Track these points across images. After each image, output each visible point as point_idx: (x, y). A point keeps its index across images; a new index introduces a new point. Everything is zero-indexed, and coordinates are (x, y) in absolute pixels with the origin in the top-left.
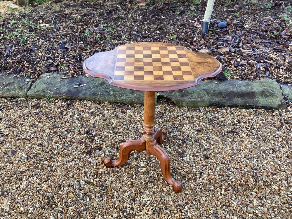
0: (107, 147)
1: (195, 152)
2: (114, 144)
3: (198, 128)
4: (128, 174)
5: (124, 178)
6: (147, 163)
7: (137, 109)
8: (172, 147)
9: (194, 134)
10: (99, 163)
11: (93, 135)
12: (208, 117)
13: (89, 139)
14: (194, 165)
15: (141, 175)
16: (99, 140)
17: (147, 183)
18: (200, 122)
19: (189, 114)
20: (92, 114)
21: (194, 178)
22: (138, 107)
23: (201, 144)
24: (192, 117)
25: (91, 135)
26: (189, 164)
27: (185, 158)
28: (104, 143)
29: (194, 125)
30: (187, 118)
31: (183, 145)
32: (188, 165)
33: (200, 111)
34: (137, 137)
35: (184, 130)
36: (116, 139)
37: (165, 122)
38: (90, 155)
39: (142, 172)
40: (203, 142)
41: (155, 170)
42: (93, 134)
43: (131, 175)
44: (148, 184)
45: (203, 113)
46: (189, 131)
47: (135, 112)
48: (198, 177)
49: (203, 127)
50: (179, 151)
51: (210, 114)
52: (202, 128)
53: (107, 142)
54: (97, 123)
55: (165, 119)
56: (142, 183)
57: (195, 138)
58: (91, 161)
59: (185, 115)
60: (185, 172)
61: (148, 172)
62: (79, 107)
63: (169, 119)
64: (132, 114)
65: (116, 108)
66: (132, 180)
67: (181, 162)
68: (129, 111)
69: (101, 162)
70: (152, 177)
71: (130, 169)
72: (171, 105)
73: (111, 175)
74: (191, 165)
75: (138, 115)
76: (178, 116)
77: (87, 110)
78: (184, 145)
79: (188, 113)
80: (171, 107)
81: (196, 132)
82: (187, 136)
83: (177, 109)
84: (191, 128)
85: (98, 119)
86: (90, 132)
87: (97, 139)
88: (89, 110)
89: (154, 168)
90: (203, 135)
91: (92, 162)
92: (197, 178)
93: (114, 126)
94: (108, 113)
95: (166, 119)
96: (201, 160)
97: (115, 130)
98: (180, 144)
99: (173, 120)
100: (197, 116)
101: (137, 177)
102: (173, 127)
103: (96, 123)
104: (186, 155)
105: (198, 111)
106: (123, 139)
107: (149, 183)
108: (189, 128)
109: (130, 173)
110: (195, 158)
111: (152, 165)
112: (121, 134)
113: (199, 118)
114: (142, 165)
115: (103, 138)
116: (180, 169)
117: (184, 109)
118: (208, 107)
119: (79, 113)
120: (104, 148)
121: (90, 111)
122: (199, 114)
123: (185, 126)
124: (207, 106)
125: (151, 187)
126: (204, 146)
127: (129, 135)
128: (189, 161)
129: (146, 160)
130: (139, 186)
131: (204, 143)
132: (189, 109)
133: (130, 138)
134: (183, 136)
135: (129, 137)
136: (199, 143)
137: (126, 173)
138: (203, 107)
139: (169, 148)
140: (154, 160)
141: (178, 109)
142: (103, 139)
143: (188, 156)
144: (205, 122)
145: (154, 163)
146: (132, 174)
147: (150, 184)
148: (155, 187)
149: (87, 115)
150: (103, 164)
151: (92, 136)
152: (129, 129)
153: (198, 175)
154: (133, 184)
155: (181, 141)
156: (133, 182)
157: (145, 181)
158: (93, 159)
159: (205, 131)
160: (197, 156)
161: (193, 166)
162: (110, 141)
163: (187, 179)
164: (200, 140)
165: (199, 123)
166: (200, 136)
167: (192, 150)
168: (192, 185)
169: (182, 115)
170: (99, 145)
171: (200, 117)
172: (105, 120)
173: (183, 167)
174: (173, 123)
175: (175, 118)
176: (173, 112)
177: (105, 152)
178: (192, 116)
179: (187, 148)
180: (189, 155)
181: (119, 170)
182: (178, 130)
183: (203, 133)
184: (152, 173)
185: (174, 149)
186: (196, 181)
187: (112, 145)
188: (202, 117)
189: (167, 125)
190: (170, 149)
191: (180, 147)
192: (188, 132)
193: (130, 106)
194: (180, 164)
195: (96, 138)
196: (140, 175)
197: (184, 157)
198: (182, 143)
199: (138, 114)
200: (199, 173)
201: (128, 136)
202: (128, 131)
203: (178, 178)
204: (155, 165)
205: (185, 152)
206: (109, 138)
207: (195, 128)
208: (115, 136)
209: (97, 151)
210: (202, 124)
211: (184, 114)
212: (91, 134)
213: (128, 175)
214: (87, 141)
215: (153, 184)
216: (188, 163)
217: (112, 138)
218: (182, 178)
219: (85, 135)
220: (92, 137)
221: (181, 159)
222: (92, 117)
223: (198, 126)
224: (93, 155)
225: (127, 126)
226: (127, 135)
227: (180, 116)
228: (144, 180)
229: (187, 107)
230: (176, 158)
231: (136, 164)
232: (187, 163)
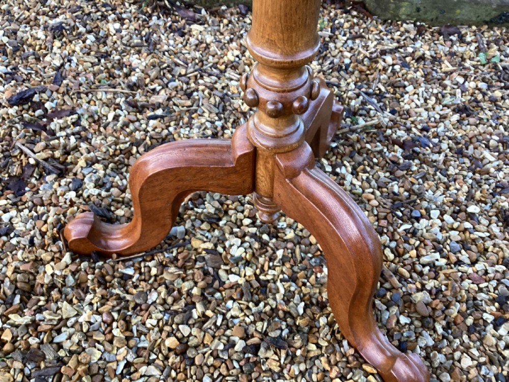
0: (90, 163)
1: (462, 198)
2: (128, 153)
3: (460, 99)
4: (169, 291)
5: (150, 316)
6: (259, 240)
7: (230, 22)
8: (365, 171)
9: (447, 122)
10: (43, 234)
11: (46, 110)
12: (494, 60)
13: (26, 124)
14: (464, 256)
15: (230, 303)
16: (69, 131)
17: (256, 349)
18: (466, 77)
19: (423, 48)
20: (58, 32)
21: (470, 321)
22: (232, 14)
23: (477, 165)
24: (436, 60)
25: (39, 112)
26: (441, 251)
27: (424, 222)
28: (84, 146)
29: (445, 87)
30: (418, 61)
31: (408, 168)
32: (437, 255)
33: (462, 39)
34: (223, 128)
35: (407, 107)
36: (136, 129)
37: (335, 74)
38: (19, 193)
39: (236, 286)
40: (486, 153)
41: (293, 279)
42: (48, 105)
43: (182, 303)
44: (262, 353)
45: (474, 45)
46: (426, 110)
47: (222, 34)
48: (490, 318)
49: (480, 97)
50: (396, 189)
51: (499, 50)
52: (476, 101)
53: (97, 141)
54: (73, 65)
55: (332, 62)
56: (233, 345)
57: (450, 138)
58: (15, 221)
59: (410, 50)
60: (430, 292)
61: (262, 289)
62: (16, 9)
63: (347, 61)
64: (209, 39)
65: (150, 16)
66: (185, 330)
67: (407, 242)
68: (201, 28)
69: (49, 234)
70: (281, 313)
71: (184, 268)
72: (355, 13)
73: (89, 297)
74: (453, 258)
75: (234, 45)
76: (384, 53)
77: (42, 19)
78: (415, 168)
79: (418, 44)
80: (355, 20)
81: (456, 117)
82: (423, 130)
83: (376, 27)
84: (433, 98)
85: (78, 49)
86: (36, 98)
87: (61, 129)
88: (51, 18)
89: (288, 265)
90: (481, 128)
91: (19, 227)
92: (485, 321)
93: (133, 79)
94: (118, 31)
95: (336, 61)
96: (492, 237)
97: (137, 97)
98: (393, 162)
99: (364, 68)
100: (452, 54)
101: (209, 313)
102: (366, 93)
103: (67, 66)
104: (428, 210)
105: (454, 38)
106: (165, 132)
107: (268, 349)
108: (426, 100)
109: (179, 291)
110: (467, 225)
111: (280, 253)
112: (159, 112)
113: (460, 65)
114: (237, 252)
115: (84, 123)
116: (407, 274)
117: (402, 29)
118: (491, 24)
119: (14, 26)
120: (77, 169)
121: (52, 22)
122: (458, 48)
123: (410, 89)
124: (486, 23)
125: (277, 369)
126: (492, 170)
127: (191, 118)
128: (440, 236)
129: (253, 230)
130: (217, 363)
131: (492, 159)
132: (420, 32)
133: (195, 130)
134: (408, 130)
135: (190, 125)
136: (472, 158)
137: (162, 289)
138: (470, 26)
139: (349, 178)
140: (290, 226)
141: (380, 27)
142: (85, 129)
143: (435, 213)
144: (484, 80)
145: (290, 245)
146: (189, 294)
147: (270, 354)
148: (295, 369)
149: (41, 34)
150: (61, 243)
151: (44, 116)
152: (192, 92)
153: (487, 308)
154: (190, 353)
155: (400, 150)
156: (193, 342)
157: (246, 337)
158: (26, 211)
159: (487, 112)
160: (471, 216)
161: (459, 262)
162: (110, 139)
163: (440, 330)
164: (471, 147)
165: (461, 80)
166: (471, 131)
167: (447, 188)
168: (466, 362)
169: (397, 48)
170: (57, 154)
171: (463, 60)
172: (107, 55)
173: (419, 268)
174: (364, 79)
175: (370, 59)
176: (362, 37)
177: (78, 187)
178: (433, 53)
179: (425, 178)
180: (438, 212)
181: (130, 271)
182: (385, 105)
183: (481, 119)
184: (282, 291)
185: (373, 183)
186: (481, 340)
187: (114, 155)
188: (471, 59)
189: (343, 83)
190: (355, 181)
191: (400, 173)
192: (425, 114)
193: (203, 11)
194: (406, 251)
195: (56, 124)
196: (224, 300)
197: (418, 219)
198: (405, 158)
199: (231, 40)
200: (493, 301)
201: (186, 119)
202: (189, 103)
203: (398, 322)
204: (293, 252)
205: (421, 196)
206: (110, 128)
207: (448, 100)
208: (132, 117)
209: (49, 178)
210: (473, 84)
211: (405, 46)
212: (40, 105)
213: (170, 300)
214: (14, 133)
215: (283, 355)
216: (438, 246)
217: (119, 125)
218: (417, 323)
219: (12, 111)
220: (41, 117)
221: (407, 226)
222: (57, 43)
223: (459, 91)
224: (28, 195)
225: (188, 83)
226: (182, 118)
227: (392, 52)
228: (242, 334)
229: (415, 25)
230: (384, 223)
231: (210, 246)
232: (436, 249)
